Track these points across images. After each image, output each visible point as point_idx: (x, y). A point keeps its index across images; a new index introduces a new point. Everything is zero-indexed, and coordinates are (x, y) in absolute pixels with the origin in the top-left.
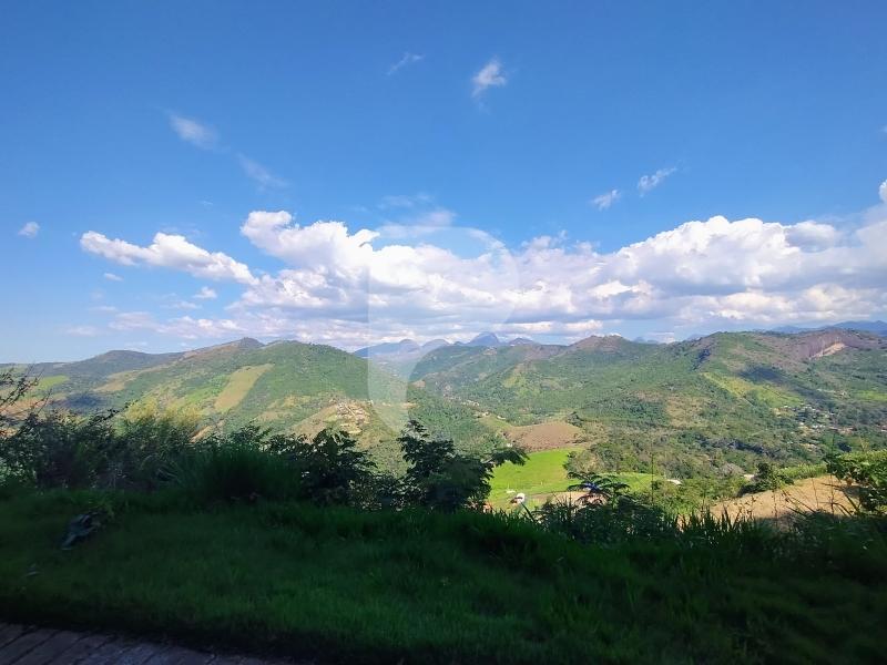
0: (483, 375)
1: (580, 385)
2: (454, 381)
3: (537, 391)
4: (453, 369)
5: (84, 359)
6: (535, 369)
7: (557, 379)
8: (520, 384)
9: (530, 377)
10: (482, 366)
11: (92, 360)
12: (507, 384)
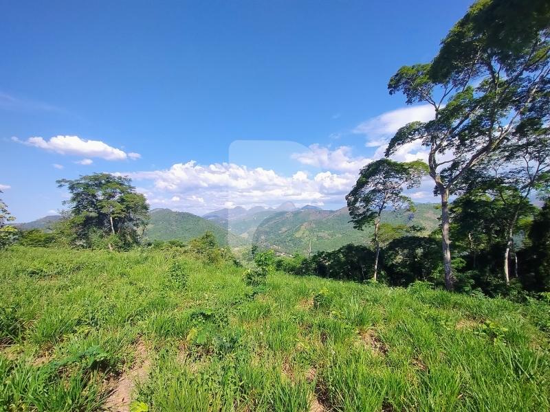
0: (284, 229)
1: (340, 236)
2: (266, 233)
3: (315, 239)
4: (266, 225)
5: (30, 221)
6: (314, 226)
7: (326, 232)
8: (305, 235)
9: (312, 231)
10: (283, 224)
11: (35, 222)
12: (298, 235)
